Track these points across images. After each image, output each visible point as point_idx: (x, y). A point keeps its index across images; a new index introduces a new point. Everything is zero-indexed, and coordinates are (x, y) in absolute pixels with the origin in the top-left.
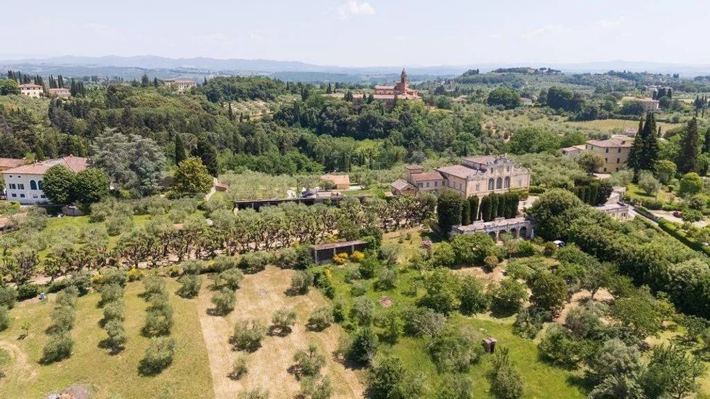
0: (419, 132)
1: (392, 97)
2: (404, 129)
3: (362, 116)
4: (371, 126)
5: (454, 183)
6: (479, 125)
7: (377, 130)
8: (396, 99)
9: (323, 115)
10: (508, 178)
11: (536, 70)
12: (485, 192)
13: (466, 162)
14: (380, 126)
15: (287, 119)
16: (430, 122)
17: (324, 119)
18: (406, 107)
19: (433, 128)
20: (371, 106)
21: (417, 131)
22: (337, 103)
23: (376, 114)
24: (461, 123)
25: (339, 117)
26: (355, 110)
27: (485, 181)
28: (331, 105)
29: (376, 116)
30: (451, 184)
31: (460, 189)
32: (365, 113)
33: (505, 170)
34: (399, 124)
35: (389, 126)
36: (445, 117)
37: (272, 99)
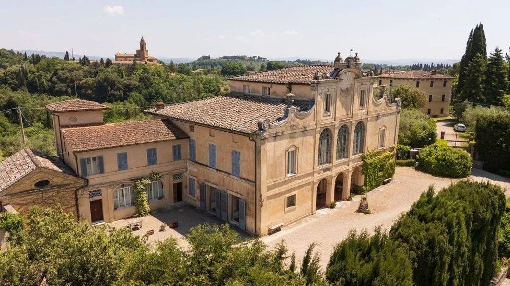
0: (161, 94)
1: (132, 62)
2: (144, 91)
3: (98, 78)
4: (109, 89)
5: (212, 149)
6: (218, 87)
7: (115, 93)
8: (135, 64)
9: (54, 79)
10: (361, 127)
11: (250, 57)
12: (312, 174)
13: (238, 86)
14: (119, 89)
15: (10, 84)
16: (171, 85)
17: (54, 83)
18: (146, 71)
19: (175, 90)
20: (109, 69)
21: (158, 93)
22: (70, 67)
23: (113, 76)
24: (201, 86)
25: (72, 81)
26: (90, 73)
27: (310, 139)
28: (63, 69)
29: (114, 79)
30: (202, 154)
31: (235, 171)
32: (101, 76)
33: (357, 100)
34: (139, 86)
35: (128, 89)
36: (185, 80)
37: (5, 67)
